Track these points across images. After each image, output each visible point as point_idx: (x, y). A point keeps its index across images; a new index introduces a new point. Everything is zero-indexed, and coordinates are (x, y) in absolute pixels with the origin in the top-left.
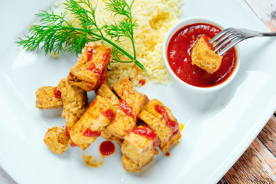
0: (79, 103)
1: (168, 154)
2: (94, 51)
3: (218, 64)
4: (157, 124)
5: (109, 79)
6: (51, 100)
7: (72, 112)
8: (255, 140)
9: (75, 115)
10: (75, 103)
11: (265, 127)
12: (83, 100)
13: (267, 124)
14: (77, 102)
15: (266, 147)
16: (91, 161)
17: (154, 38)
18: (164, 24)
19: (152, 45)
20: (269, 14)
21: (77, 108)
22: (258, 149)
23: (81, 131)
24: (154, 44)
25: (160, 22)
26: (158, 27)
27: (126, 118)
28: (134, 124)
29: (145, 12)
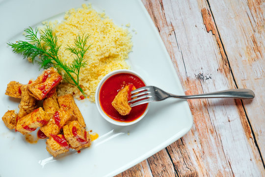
0: (30, 104)
1: (79, 151)
2: (49, 76)
3: (127, 112)
4: (70, 138)
5: (59, 90)
6: (16, 93)
7: (24, 109)
8: (144, 161)
9: (25, 111)
10: (27, 103)
11: (155, 155)
12: (34, 102)
13: (158, 153)
14: (29, 103)
15: (150, 168)
16: (30, 139)
17: (100, 71)
18: (113, 62)
19: (97, 75)
20: (197, 74)
21: (27, 107)
22: (144, 167)
23: (23, 126)
24: (99, 75)
25: (110, 59)
26: (108, 63)
27: (55, 126)
28: (57, 132)
29: (98, 53)
